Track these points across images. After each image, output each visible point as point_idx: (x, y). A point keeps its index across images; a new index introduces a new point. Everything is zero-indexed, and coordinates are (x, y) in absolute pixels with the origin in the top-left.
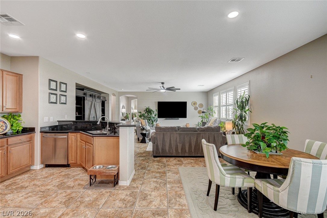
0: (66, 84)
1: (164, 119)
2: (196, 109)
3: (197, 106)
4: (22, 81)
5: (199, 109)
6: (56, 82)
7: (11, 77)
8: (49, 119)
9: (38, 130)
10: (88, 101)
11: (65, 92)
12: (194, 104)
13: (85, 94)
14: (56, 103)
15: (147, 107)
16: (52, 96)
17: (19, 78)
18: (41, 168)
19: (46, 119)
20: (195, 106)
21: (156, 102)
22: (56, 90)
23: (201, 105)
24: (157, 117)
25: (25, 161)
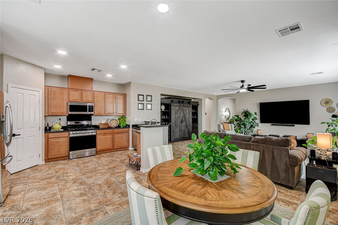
0: (151, 96)
2: (330, 110)
3: (334, 106)
4: (126, 97)
6: (143, 95)
7: (120, 96)
8: (138, 120)
9: (131, 126)
10: (174, 107)
11: (151, 101)
12: (327, 103)
13: (172, 101)
14: (143, 109)
15: (245, 109)
16: (140, 105)
17: (125, 96)
18: (132, 149)
19: (136, 120)
20: (328, 106)
21: (258, 103)
22: (143, 101)
24: (258, 121)
25: (124, 144)
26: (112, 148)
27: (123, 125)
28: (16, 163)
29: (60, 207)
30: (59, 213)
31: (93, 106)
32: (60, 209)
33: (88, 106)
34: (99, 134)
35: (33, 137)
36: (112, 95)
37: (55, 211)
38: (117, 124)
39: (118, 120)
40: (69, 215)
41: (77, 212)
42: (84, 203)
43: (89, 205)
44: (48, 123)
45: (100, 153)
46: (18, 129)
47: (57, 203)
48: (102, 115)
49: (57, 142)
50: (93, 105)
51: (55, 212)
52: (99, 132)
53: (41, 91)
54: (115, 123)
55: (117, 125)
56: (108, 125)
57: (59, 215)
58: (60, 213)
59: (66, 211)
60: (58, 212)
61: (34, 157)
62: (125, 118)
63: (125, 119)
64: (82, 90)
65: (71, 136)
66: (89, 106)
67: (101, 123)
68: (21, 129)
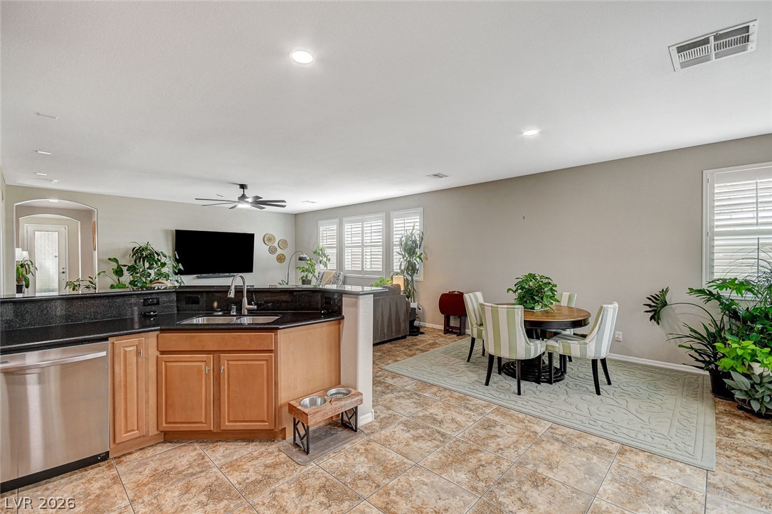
1: (194, 278)
2: (272, 251)
3: (276, 245)
5: (279, 251)
12: (269, 240)
20: (270, 244)
23: (283, 244)
29: (605, 490)
30: (616, 481)
32: (608, 487)
37: (620, 490)
40: (600, 464)
41: (584, 459)
42: (558, 462)
43: (556, 453)
47: (604, 508)
51: (622, 487)
57: (618, 477)
58: (614, 480)
59: (600, 474)
60: (617, 485)
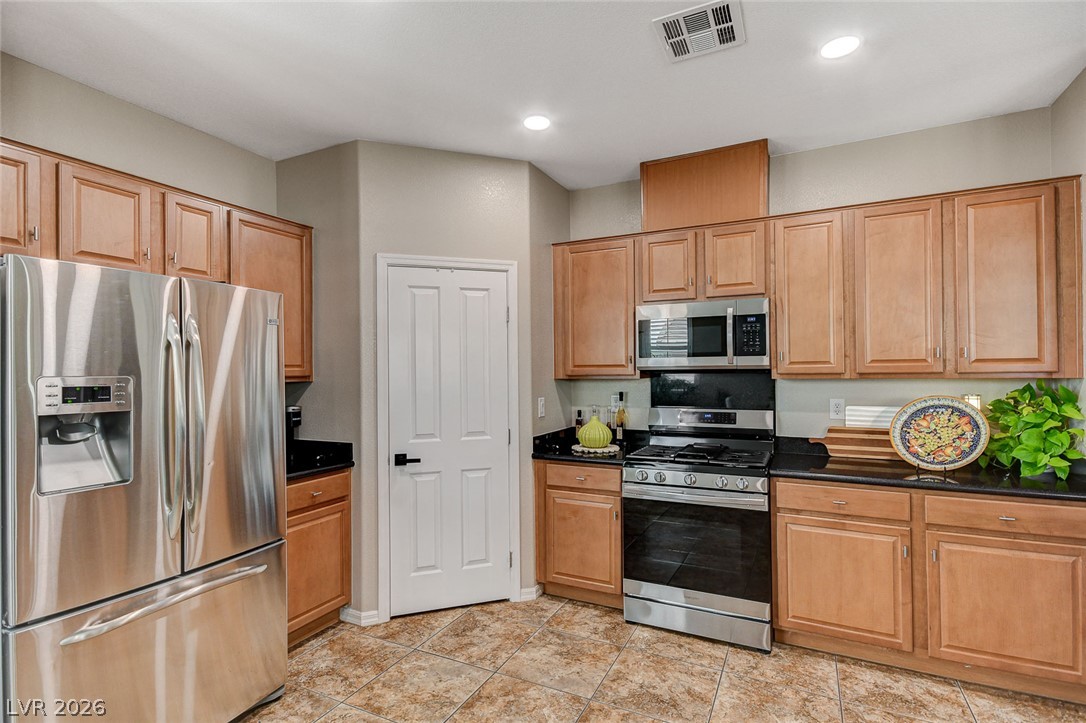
26: (903, 640)
27: (1044, 459)
28: (413, 574)
31: (761, 318)
33: (730, 322)
34: (798, 512)
35: (483, 474)
36: (912, 220)
38: (965, 446)
39: (981, 420)
44: (579, 413)
45: (811, 644)
46: (418, 436)
48: (835, 376)
49: (576, 511)
50: (765, 310)
52: (792, 491)
53: (514, 270)
54: (947, 435)
55: (964, 454)
56: (888, 443)
61: (485, 561)
62: (1072, 399)
63: (1068, 411)
64: (698, 231)
65: (631, 491)
66: (739, 320)
67: (838, 425)
68: (432, 435)
